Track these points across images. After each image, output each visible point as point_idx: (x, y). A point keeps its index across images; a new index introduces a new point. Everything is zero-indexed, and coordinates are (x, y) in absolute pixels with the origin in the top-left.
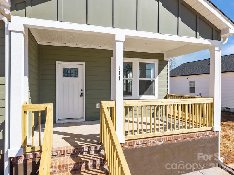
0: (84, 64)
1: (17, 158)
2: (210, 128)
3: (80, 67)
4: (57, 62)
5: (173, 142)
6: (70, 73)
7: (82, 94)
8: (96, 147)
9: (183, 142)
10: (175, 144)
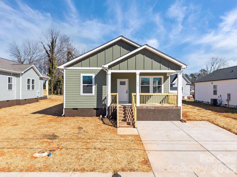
0: (128, 79)
1: (109, 107)
2: (176, 105)
3: (126, 81)
4: (117, 79)
5: (158, 109)
6: (123, 83)
7: (127, 92)
8: (130, 107)
9: (162, 109)
10: (159, 109)
